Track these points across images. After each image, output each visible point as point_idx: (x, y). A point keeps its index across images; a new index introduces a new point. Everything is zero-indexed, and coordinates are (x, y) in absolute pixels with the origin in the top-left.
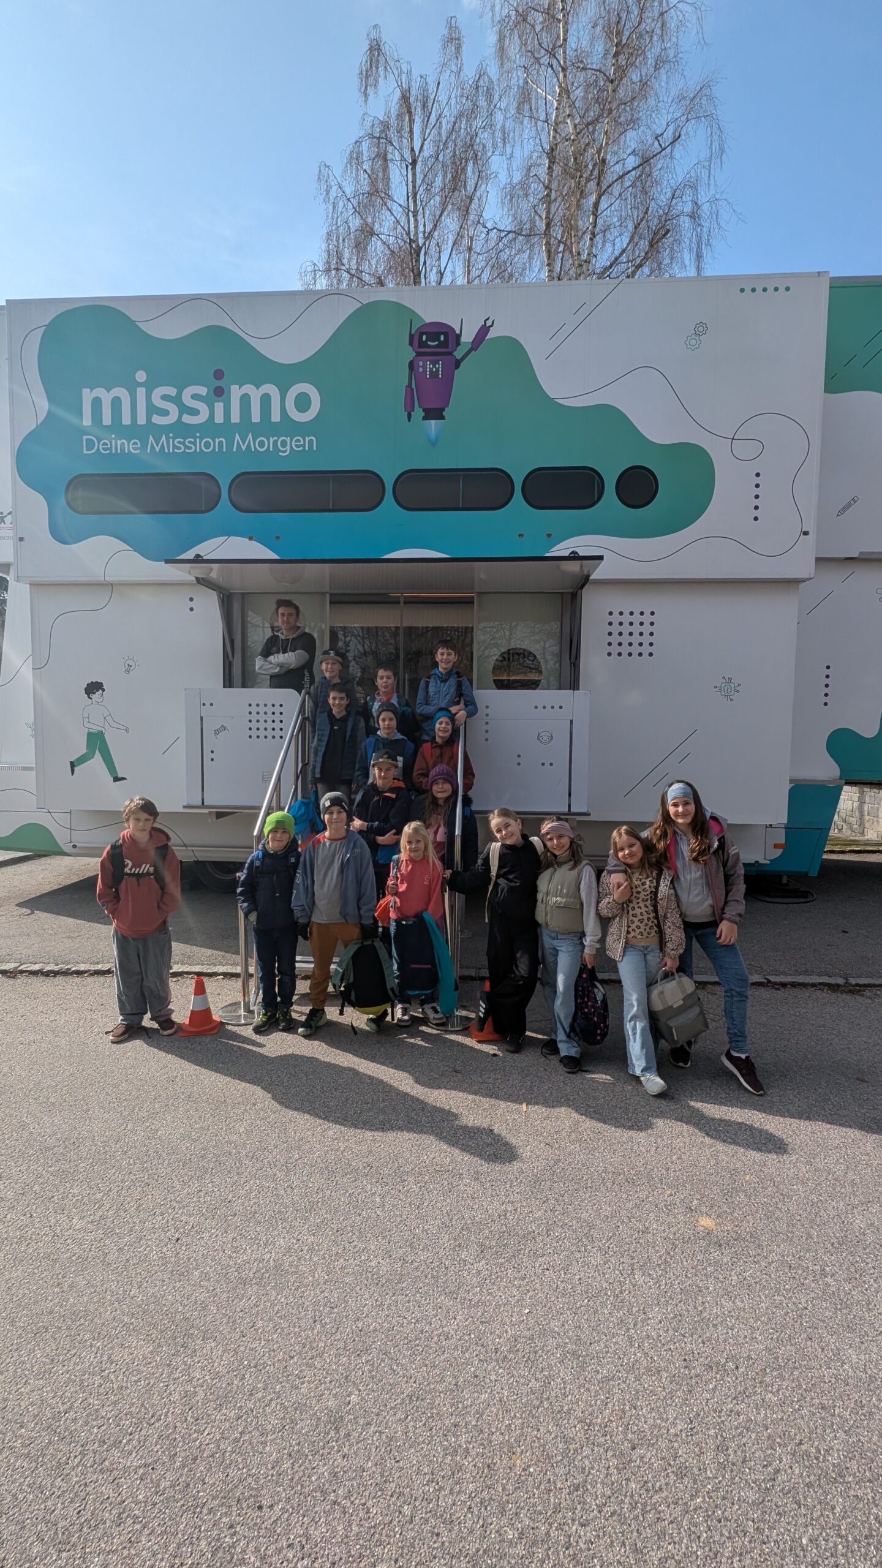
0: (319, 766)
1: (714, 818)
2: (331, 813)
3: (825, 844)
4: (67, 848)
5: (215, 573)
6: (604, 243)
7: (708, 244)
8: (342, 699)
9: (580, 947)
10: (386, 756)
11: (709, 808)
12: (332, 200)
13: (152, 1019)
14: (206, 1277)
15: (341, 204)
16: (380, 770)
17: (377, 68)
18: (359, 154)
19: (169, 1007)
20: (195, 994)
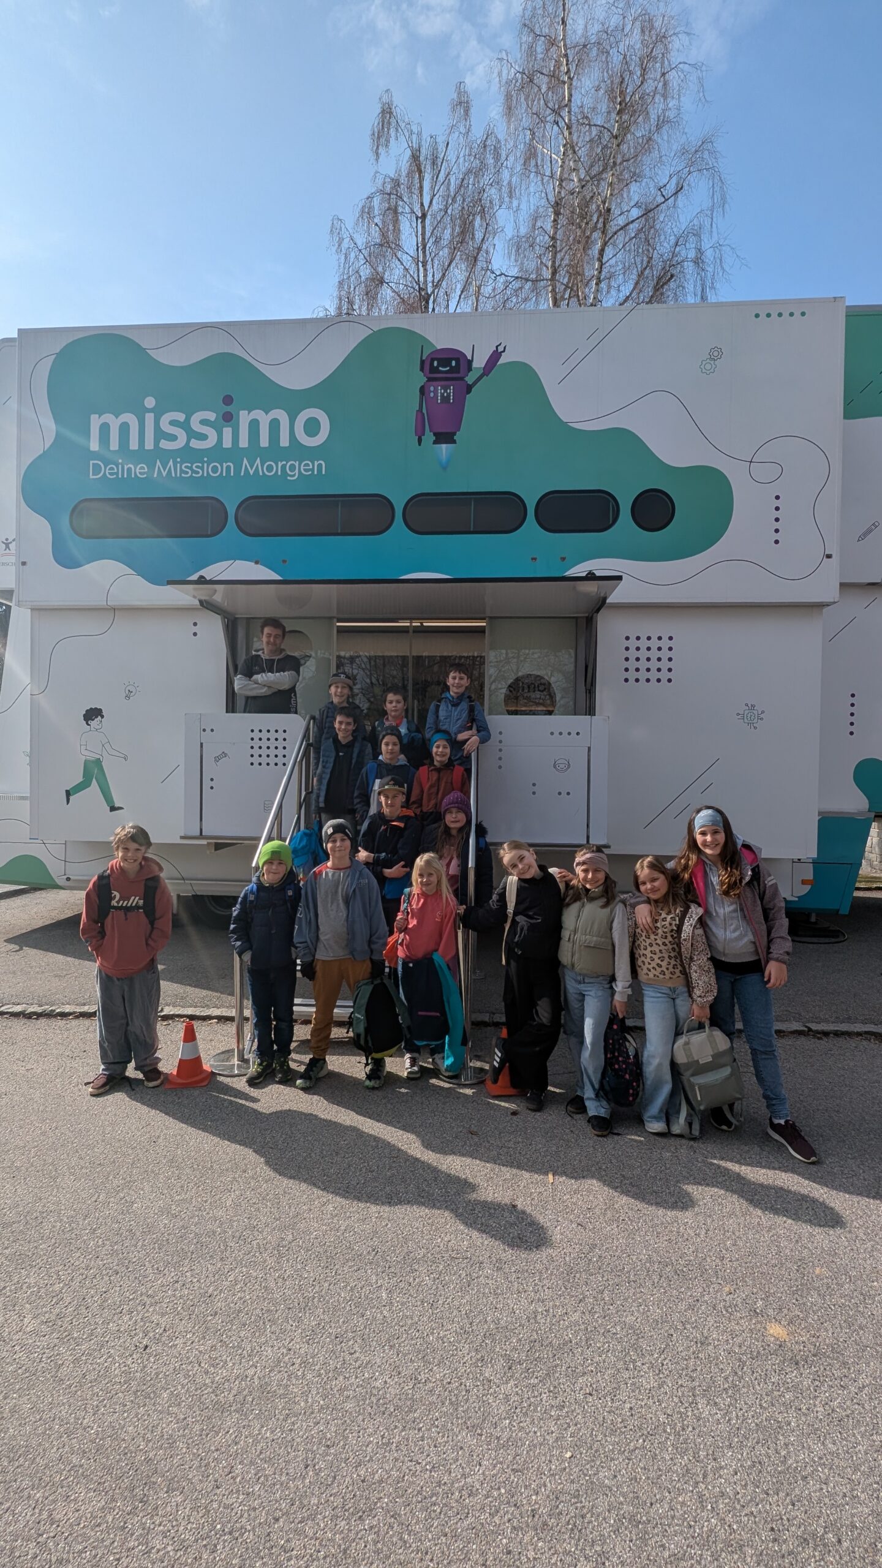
0: (323, 794)
1: (747, 847)
2: (334, 841)
3: (856, 881)
4: (61, 881)
5: (219, 595)
6: (609, 287)
7: (712, 288)
8: (348, 724)
9: (609, 991)
10: (392, 782)
11: (741, 835)
12: (344, 251)
13: (136, 1069)
14: (177, 1402)
15: (353, 255)
16: (387, 797)
17: (389, 129)
18: (371, 208)
19: (156, 1055)
20: (184, 1042)
